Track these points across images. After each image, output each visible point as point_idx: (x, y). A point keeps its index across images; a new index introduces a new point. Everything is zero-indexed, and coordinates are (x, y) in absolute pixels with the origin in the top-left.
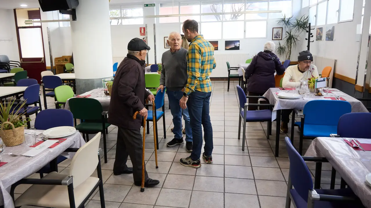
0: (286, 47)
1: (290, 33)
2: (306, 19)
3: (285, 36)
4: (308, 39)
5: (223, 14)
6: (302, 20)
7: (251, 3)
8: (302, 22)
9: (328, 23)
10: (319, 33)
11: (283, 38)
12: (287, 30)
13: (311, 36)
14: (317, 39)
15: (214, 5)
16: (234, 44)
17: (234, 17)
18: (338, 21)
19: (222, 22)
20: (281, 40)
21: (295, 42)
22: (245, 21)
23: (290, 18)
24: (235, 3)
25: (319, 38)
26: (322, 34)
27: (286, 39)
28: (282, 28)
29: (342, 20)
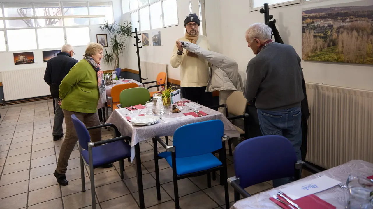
0: (114, 54)
1: (115, 39)
2: (129, 25)
3: (110, 43)
4: (136, 45)
5: (36, 19)
6: (125, 26)
7: (68, 8)
8: (126, 28)
9: (153, 28)
10: (145, 38)
11: (109, 45)
12: (112, 36)
13: (139, 41)
14: (144, 45)
15: (22, 9)
16: (55, 54)
17: (50, 24)
18: (163, 26)
19: (36, 28)
20: (107, 47)
21: (121, 48)
22: (65, 28)
23: (113, 24)
24: (49, 8)
25: (146, 44)
26: (148, 39)
27: (112, 46)
28: (106, 34)
29: (166, 24)
